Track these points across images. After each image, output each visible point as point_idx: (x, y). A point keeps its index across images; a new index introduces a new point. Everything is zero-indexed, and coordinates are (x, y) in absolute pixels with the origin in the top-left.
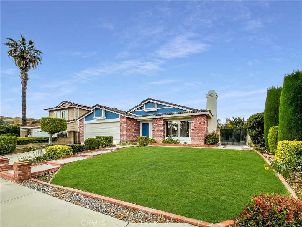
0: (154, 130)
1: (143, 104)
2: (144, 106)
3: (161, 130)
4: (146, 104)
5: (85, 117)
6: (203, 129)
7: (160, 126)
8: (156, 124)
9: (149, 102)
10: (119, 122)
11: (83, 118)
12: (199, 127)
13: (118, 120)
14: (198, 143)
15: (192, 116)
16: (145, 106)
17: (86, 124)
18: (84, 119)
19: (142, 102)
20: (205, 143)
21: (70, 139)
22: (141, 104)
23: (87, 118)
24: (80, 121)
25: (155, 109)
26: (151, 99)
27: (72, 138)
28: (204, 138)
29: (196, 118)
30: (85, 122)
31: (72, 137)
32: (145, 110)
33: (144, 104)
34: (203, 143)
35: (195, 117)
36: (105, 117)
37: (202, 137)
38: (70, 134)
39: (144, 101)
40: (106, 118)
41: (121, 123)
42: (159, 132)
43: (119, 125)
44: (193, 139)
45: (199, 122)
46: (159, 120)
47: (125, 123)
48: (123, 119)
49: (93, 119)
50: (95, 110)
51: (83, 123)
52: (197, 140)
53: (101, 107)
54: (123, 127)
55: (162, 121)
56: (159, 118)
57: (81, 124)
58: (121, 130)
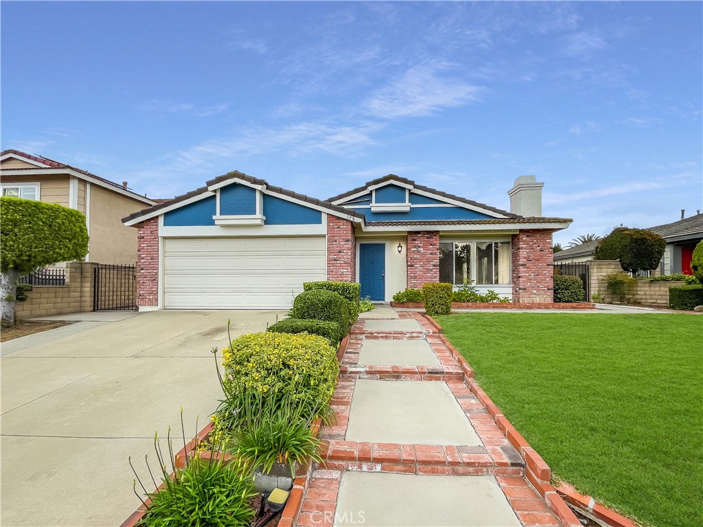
0: (411, 266)
1: (369, 188)
2: (371, 194)
3: (434, 266)
4: (378, 190)
5: (166, 214)
6: (548, 265)
7: (432, 254)
8: (419, 247)
9: (391, 186)
10: (324, 236)
11: (157, 217)
12: (538, 260)
13: (322, 228)
14: (537, 300)
15: (521, 231)
16: (374, 195)
17: (165, 238)
18: (161, 221)
20: (557, 299)
22: (364, 189)
23: (175, 216)
24: (139, 225)
25: (405, 206)
26: (396, 178)
27: (88, 288)
28: (552, 286)
29: (531, 236)
30: (164, 230)
31: (88, 284)
32: (376, 207)
33: (371, 191)
34: (548, 298)
35: (528, 234)
36: (264, 218)
37: (546, 285)
38: (79, 275)
39: (376, 182)
40: (266, 222)
41: (332, 240)
42: (428, 269)
43: (323, 245)
44: (525, 289)
45: (539, 246)
46: (427, 238)
47: (348, 241)
48: (338, 228)
49: (212, 223)
50: (223, 190)
51: (154, 233)
52: (535, 291)
53: (255, 181)
54: (340, 252)
55: (436, 241)
56: (428, 232)
57: (143, 238)
58: (332, 262)
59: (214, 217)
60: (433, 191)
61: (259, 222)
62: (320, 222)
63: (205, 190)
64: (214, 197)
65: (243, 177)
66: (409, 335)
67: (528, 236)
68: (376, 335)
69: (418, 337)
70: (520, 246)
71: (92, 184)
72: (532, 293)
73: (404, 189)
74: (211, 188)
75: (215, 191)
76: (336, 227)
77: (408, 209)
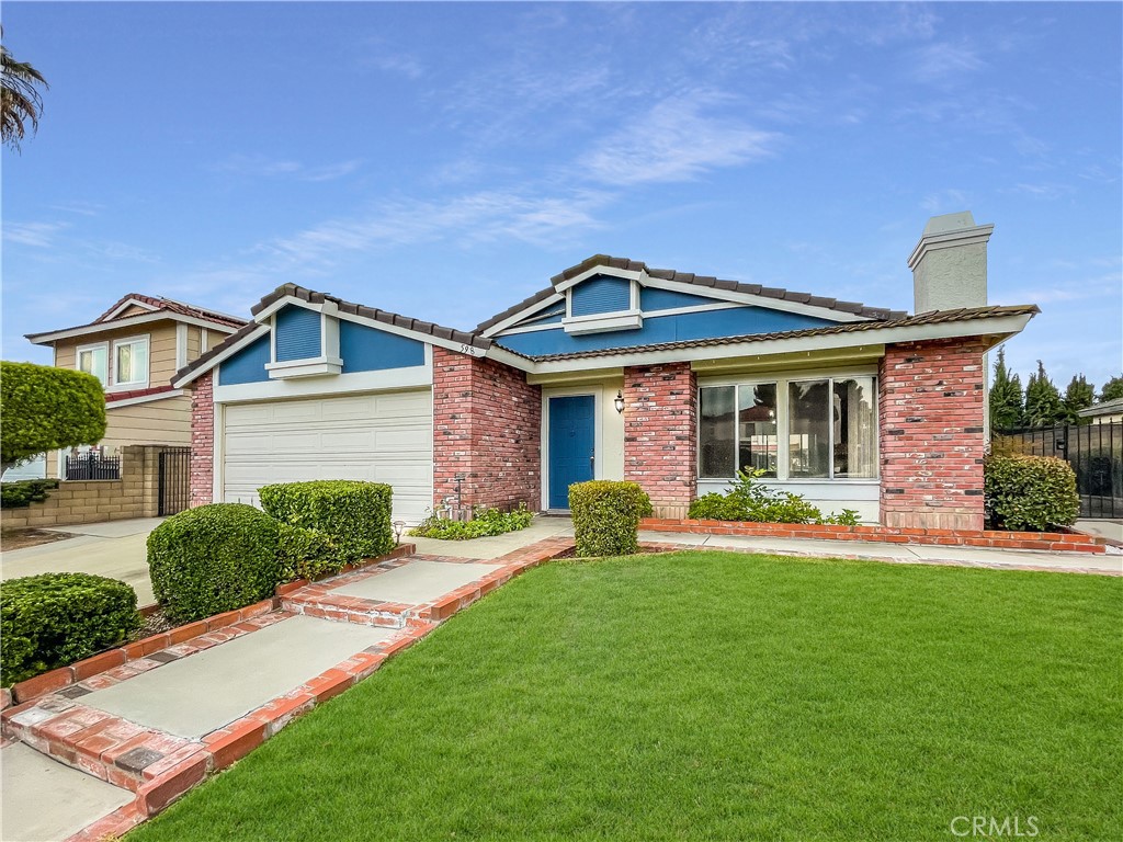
0: (634, 439)
1: (560, 287)
2: (563, 301)
3: (678, 438)
4: (576, 289)
6: (967, 431)
7: (673, 413)
8: (648, 399)
9: (597, 278)
10: (426, 389)
12: (938, 419)
14: (936, 520)
15: (890, 347)
16: (569, 298)
17: (225, 405)
18: (216, 375)
19: (556, 281)
20: (994, 522)
21: (136, 492)
22: (552, 291)
23: (233, 370)
24: (194, 385)
25: (631, 316)
26: (608, 261)
27: (150, 483)
28: (979, 485)
29: (919, 360)
30: (221, 392)
31: (149, 477)
32: (572, 323)
33: (565, 292)
34: (973, 520)
35: (909, 356)
36: (341, 362)
37: (962, 481)
38: (139, 463)
39: (568, 275)
40: (345, 369)
41: (441, 397)
42: (665, 447)
43: (426, 404)
44: (901, 491)
45: (940, 384)
46: (664, 379)
47: (466, 395)
48: (451, 370)
50: (279, 316)
52: (930, 497)
53: (312, 298)
54: (454, 417)
55: (683, 383)
56: (665, 367)
57: (197, 406)
58: (441, 436)
59: (267, 366)
61: (324, 369)
62: (421, 362)
64: (269, 334)
66: (374, 615)
67: (909, 360)
70: (888, 386)
71: (209, 330)
72: (919, 503)
73: (627, 281)
74: (258, 317)
75: (269, 321)
76: (445, 369)
77: (635, 322)
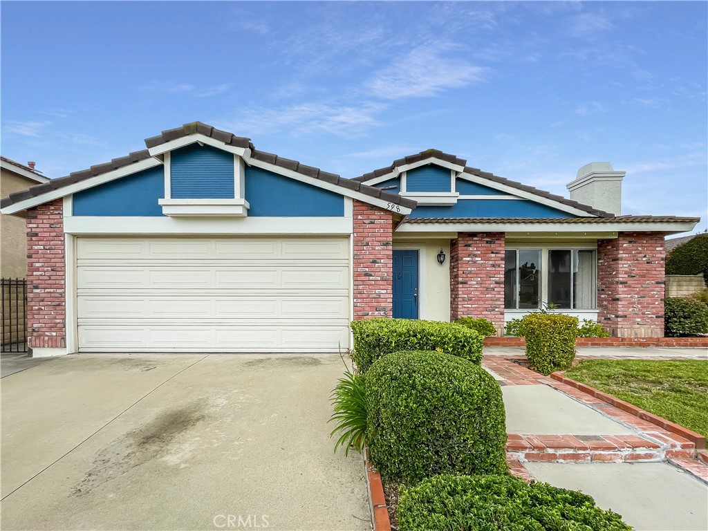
0: (466, 283)
1: (396, 169)
2: (399, 178)
3: (497, 283)
4: (410, 172)
5: (77, 196)
6: (657, 283)
7: (493, 266)
8: (475, 256)
9: (432, 166)
10: (347, 236)
11: (59, 201)
12: (643, 276)
13: (344, 224)
14: (642, 332)
15: (621, 234)
16: (404, 179)
17: (76, 236)
18: (68, 206)
20: (669, 333)
22: (391, 170)
24: (27, 212)
25: (451, 196)
26: (440, 155)
28: (662, 313)
29: (635, 242)
33: (401, 173)
34: (659, 332)
35: (630, 239)
36: (248, 205)
37: (655, 310)
39: (409, 160)
40: (251, 213)
41: (361, 244)
42: (487, 288)
43: (346, 250)
44: (626, 316)
45: (645, 256)
46: (487, 242)
47: (387, 244)
48: (372, 223)
49: (157, 212)
50: (176, 154)
51: (56, 227)
52: (639, 320)
53: (232, 141)
54: (374, 262)
55: (502, 248)
56: (488, 234)
57: (36, 234)
58: (361, 277)
59: (161, 202)
60: (489, 177)
61: (240, 211)
62: (340, 213)
63: (145, 155)
64: (160, 168)
65: (211, 133)
67: (630, 242)
68: (551, 451)
69: (650, 456)
70: (619, 256)
72: (634, 323)
73: (448, 171)
74: (154, 151)
75: (161, 157)
76: (366, 222)
77: (454, 201)
